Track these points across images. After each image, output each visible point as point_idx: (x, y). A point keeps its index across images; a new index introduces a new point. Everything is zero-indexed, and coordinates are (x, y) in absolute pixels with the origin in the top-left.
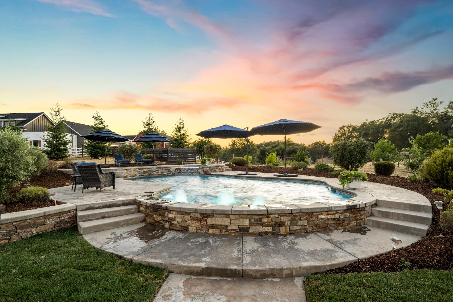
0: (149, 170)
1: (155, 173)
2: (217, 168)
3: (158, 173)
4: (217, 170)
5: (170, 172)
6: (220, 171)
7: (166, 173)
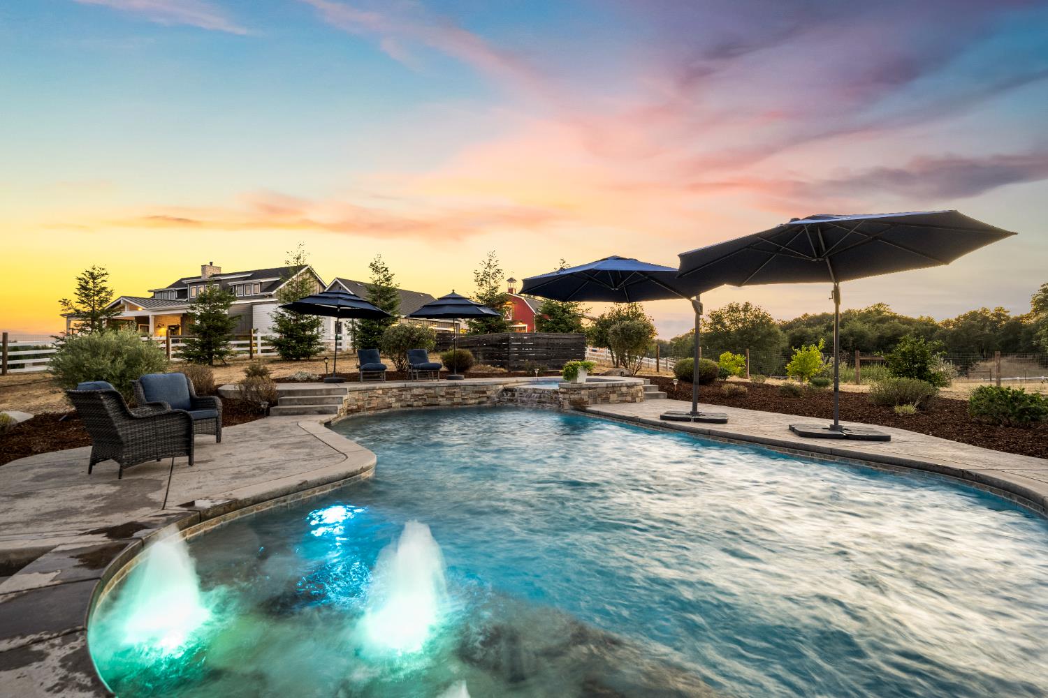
0: (426, 391)
1: (443, 401)
2: (614, 392)
3: (452, 399)
5: (485, 399)
6: (624, 399)
7: (473, 401)
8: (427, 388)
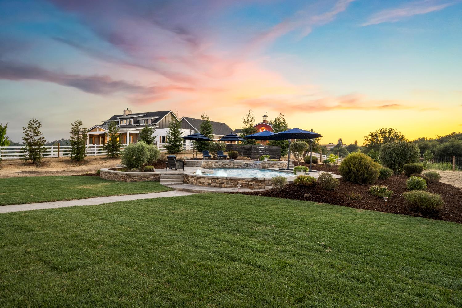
1: (227, 166)
4: (275, 166)
5: (239, 166)
6: (279, 167)
7: (236, 167)
8: (223, 162)
